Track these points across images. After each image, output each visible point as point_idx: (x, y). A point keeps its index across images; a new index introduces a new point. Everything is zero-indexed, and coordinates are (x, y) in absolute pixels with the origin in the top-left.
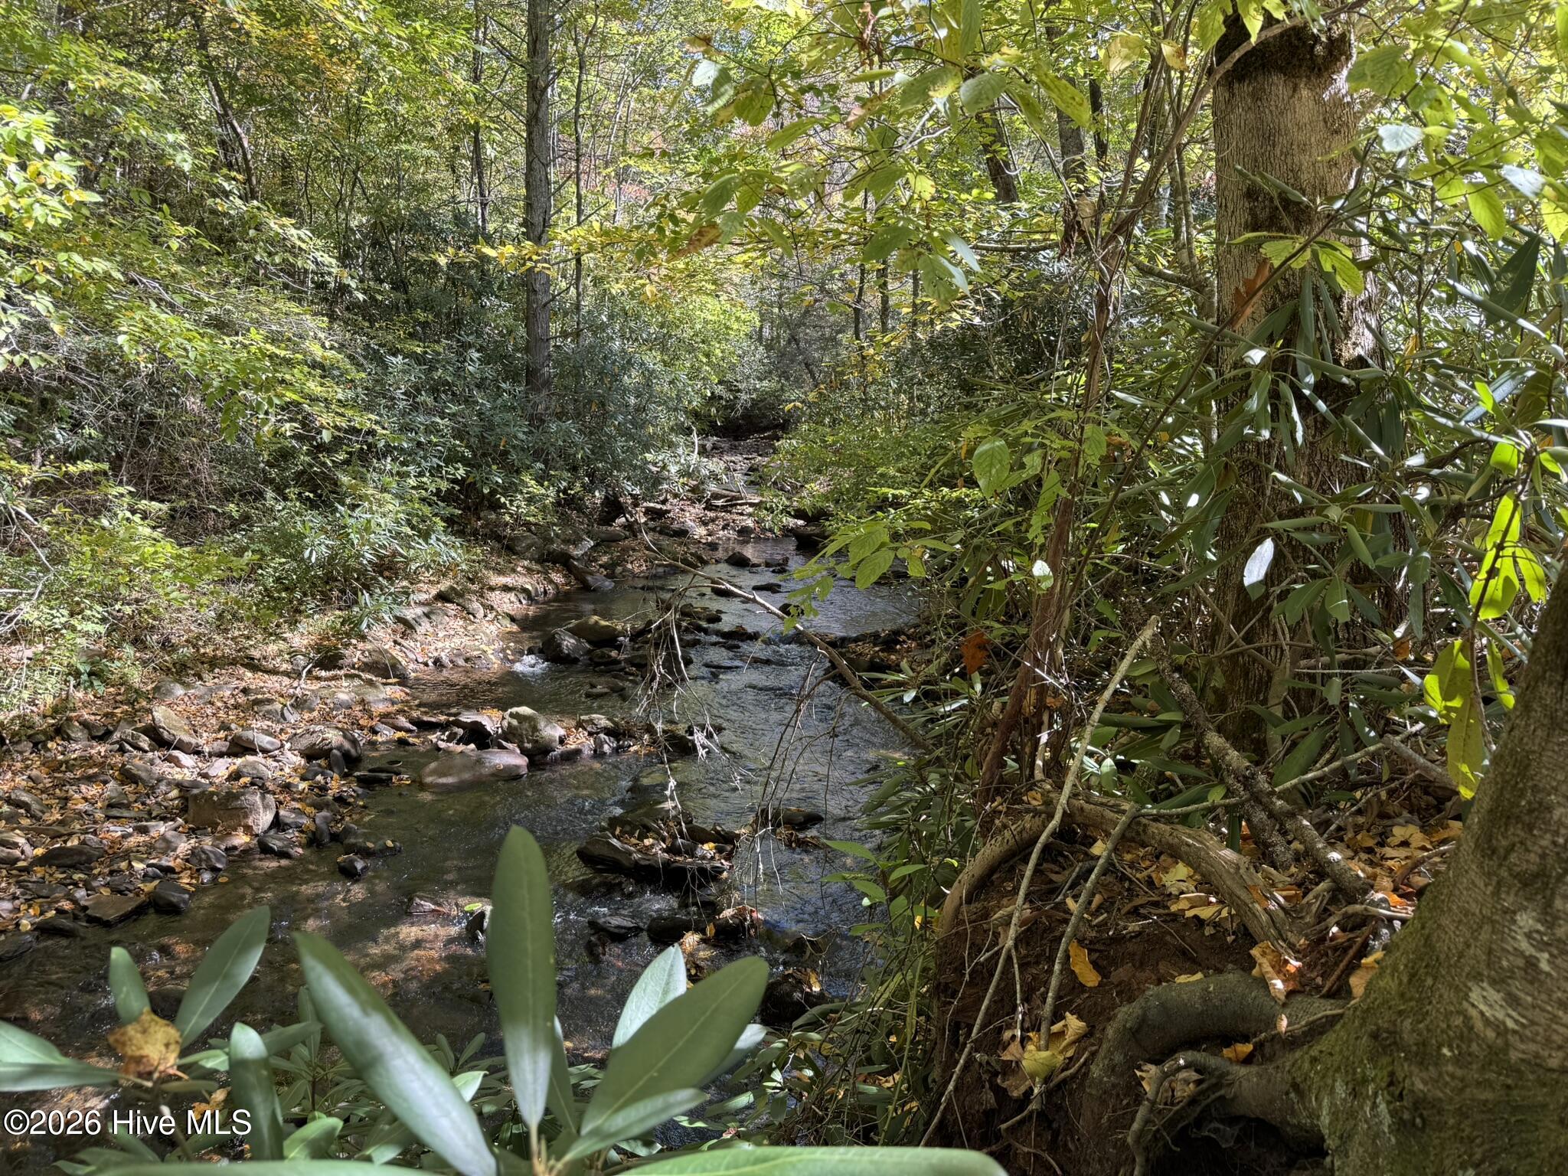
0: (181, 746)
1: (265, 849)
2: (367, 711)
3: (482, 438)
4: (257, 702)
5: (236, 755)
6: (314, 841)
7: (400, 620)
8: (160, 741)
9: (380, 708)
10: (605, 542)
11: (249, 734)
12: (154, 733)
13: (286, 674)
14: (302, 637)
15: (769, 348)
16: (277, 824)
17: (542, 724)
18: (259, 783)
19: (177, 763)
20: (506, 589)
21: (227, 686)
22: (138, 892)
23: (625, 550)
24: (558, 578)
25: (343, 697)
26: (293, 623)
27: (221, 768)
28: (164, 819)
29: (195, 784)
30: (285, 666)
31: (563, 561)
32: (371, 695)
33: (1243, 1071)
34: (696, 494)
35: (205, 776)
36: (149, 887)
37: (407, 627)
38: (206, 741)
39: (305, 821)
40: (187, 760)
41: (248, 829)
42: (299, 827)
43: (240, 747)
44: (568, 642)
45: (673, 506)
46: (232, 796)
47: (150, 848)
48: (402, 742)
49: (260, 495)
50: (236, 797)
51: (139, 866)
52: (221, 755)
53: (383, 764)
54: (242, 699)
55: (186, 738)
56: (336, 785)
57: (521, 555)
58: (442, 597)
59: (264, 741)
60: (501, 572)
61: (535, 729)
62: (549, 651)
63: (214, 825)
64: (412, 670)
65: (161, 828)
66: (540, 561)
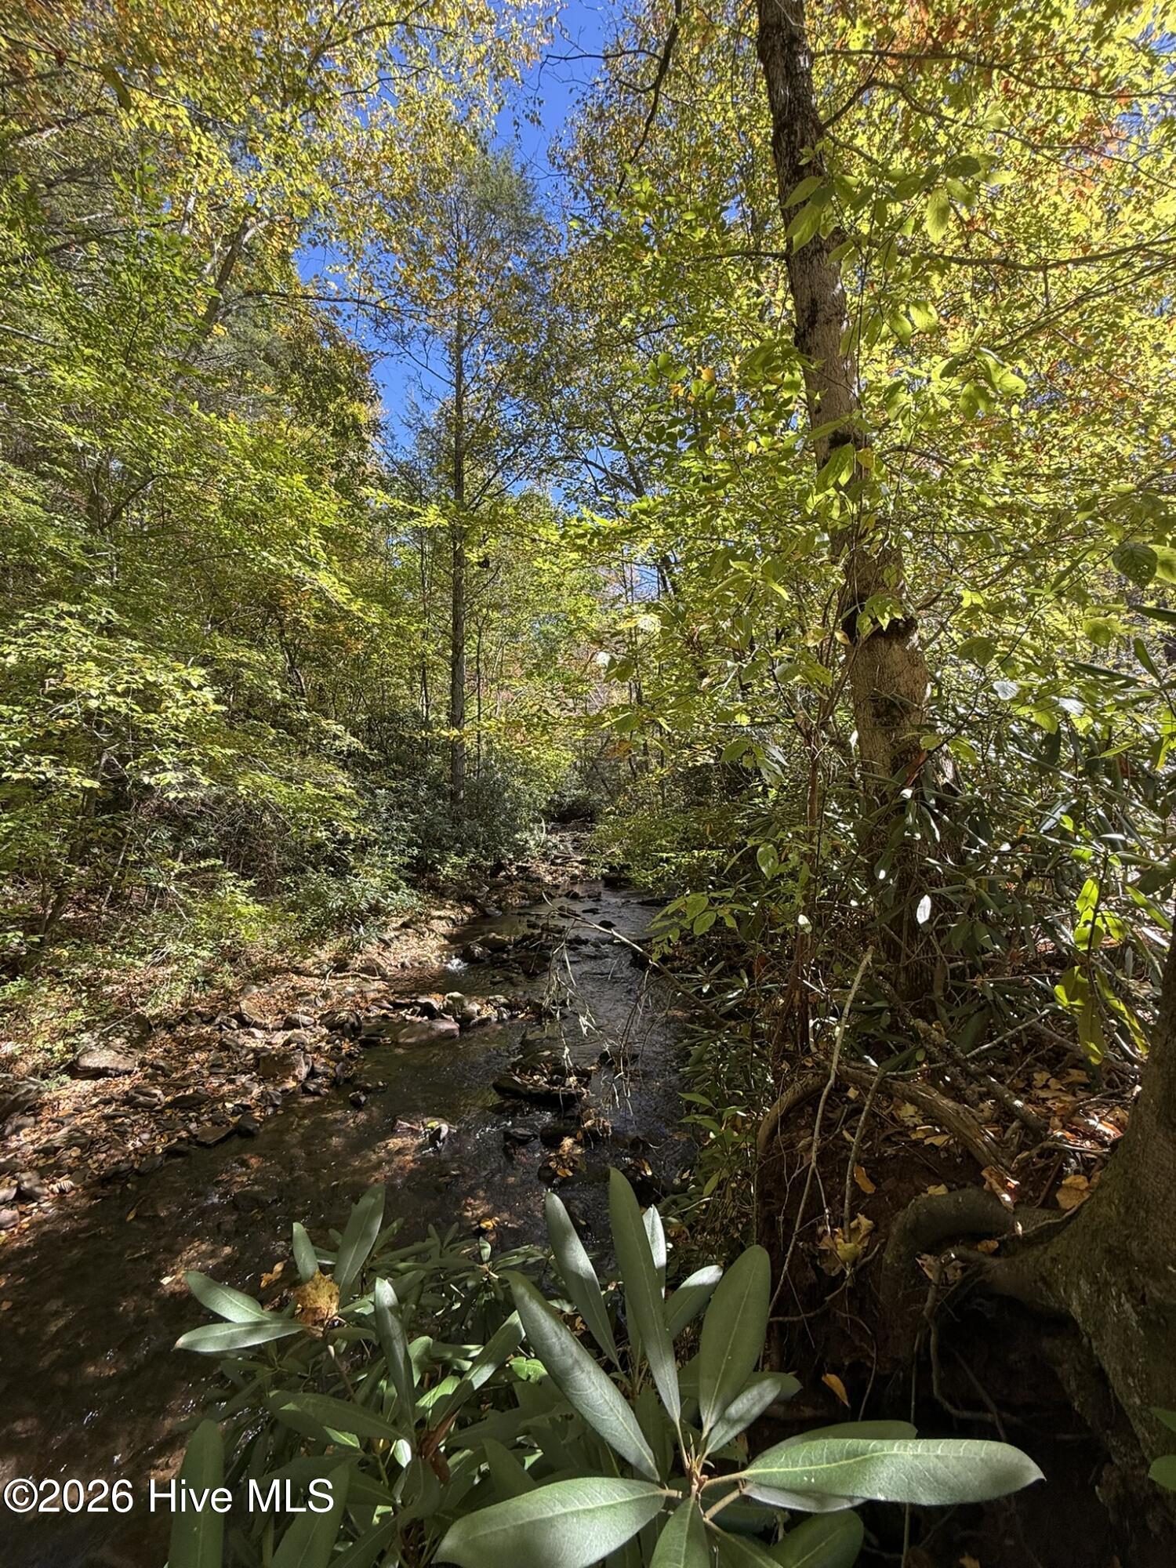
0: (256, 1025)
1: (306, 1091)
2: (364, 997)
3: (426, 832)
4: (301, 995)
5: (288, 1029)
6: (334, 1083)
7: (382, 940)
8: (244, 1023)
9: (372, 995)
10: (495, 888)
11: (296, 1016)
12: (239, 1017)
13: (317, 976)
14: (325, 953)
15: (580, 772)
16: (312, 1074)
17: (466, 1003)
18: (301, 1046)
19: (253, 1035)
20: (440, 918)
21: (282, 986)
22: (228, 1123)
23: (506, 892)
24: (468, 910)
25: (350, 989)
26: (321, 945)
27: (279, 1038)
28: (245, 1073)
29: (264, 1049)
30: (317, 972)
31: (471, 900)
32: (367, 987)
33: (995, 1262)
34: (545, 857)
35: (270, 1044)
36: (234, 1120)
37: (387, 945)
38: (270, 1021)
39: (330, 1071)
40: (258, 1033)
41: (295, 1078)
42: (325, 1074)
43: (291, 1024)
44: (478, 950)
45: (532, 864)
46: (286, 1057)
47: (236, 1094)
48: (385, 1017)
49: (303, 871)
50: (289, 1057)
51: (229, 1105)
52: (279, 1030)
53: (373, 1031)
54: (291, 993)
55: (259, 1020)
56: (346, 1046)
57: (448, 898)
58: (405, 925)
59: (305, 1019)
60: (437, 909)
61: (463, 1006)
62: (466, 956)
63: (275, 1076)
64: (389, 971)
65: (243, 1079)
66: (458, 901)
